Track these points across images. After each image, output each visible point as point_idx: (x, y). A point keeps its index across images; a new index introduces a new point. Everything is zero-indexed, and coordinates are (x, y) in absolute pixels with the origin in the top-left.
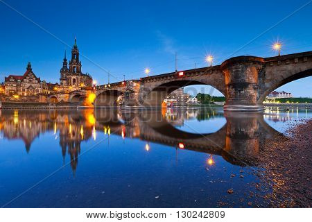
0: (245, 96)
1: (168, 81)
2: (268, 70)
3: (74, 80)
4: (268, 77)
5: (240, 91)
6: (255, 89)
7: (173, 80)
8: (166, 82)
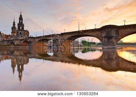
0: (111, 42)
1: (75, 35)
2: (120, 31)
3: (20, 33)
4: (120, 34)
5: (109, 40)
6: (115, 39)
7: (77, 34)
8: (73, 35)
